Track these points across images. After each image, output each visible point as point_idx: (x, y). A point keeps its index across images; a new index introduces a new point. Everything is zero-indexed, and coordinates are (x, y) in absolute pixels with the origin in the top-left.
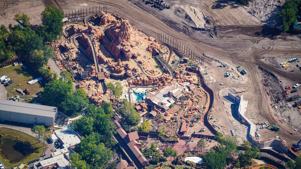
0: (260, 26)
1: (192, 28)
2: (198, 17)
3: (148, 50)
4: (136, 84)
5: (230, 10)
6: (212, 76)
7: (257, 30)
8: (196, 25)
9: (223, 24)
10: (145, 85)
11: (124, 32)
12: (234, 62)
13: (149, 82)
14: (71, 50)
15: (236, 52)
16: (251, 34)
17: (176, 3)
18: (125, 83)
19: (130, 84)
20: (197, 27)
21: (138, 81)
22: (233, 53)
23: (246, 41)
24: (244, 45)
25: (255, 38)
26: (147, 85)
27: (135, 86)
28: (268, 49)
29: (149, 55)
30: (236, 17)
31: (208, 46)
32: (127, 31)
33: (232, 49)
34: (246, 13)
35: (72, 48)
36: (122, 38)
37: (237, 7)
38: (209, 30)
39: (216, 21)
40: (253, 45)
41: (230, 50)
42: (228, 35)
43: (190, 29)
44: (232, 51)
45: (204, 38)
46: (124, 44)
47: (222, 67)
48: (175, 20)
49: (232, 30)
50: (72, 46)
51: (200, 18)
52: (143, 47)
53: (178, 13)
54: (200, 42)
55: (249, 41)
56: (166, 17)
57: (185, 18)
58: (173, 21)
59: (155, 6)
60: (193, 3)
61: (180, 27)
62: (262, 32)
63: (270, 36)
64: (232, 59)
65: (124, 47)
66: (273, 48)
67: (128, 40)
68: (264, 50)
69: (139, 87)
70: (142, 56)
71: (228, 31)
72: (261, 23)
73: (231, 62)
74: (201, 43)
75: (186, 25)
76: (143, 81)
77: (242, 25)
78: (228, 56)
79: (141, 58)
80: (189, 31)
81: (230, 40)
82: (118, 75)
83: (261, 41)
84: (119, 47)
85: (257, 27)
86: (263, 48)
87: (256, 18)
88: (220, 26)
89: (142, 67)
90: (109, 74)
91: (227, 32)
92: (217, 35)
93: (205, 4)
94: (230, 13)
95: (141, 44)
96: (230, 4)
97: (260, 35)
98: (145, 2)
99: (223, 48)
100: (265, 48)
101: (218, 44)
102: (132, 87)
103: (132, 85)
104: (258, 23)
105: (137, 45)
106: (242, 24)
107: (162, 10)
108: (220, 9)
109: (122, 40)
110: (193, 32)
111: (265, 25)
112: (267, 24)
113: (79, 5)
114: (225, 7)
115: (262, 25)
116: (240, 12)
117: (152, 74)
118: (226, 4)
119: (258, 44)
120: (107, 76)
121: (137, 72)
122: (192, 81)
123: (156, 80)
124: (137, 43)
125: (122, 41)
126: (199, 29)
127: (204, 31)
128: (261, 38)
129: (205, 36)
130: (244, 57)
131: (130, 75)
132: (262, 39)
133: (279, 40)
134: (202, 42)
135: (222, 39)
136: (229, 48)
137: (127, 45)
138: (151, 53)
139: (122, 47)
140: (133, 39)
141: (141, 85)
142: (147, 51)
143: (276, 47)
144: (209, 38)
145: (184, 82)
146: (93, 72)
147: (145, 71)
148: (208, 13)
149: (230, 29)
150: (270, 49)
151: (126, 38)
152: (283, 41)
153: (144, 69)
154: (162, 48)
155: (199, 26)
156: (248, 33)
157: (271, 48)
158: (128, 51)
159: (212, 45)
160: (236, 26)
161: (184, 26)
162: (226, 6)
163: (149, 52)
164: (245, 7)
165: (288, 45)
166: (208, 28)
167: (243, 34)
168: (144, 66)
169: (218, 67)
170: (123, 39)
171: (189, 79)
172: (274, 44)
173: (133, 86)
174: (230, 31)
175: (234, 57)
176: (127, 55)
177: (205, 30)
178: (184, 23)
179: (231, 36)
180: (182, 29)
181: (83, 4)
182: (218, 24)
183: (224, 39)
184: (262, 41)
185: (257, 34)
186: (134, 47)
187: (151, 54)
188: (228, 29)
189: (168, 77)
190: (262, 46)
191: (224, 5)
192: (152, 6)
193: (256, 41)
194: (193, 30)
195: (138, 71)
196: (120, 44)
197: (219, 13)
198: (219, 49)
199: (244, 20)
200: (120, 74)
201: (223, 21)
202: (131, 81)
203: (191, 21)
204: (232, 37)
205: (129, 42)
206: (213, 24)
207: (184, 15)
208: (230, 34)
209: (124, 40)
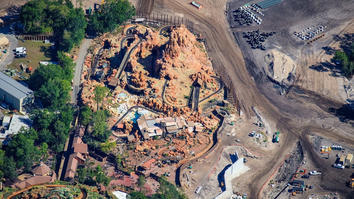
0: (342, 103)
1: (268, 77)
2: (283, 69)
3: (191, 77)
4: (146, 105)
5: (327, 76)
6: (236, 129)
7: (334, 105)
8: (274, 76)
9: (304, 86)
10: (156, 110)
11: (170, 46)
12: (278, 127)
13: (161, 108)
14: (112, 48)
15: (290, 118)
16: (325, 107)
17: (277, 48)
18: (135, 99)
19: (140, 102)
20: (273, 79)
21: (149, 102)
22: (286, 118)
23: (312, 112)
24: (306, 115)
25: (325, 113)
26: (158, 111)
27: (144, 106)
28: (327, 129)
29: (189, 83)
30: (325, 85)
31: (268, 101)
32: (173, 46)
33: (289, 114)
34: (341, 86)
35: (115, 47)
36: (165, 52)
37: (338, 76)
38: (284, 86)
39: (300, 81)
40: (315, 118)
41: (287, 113)
42: (300, 99)
43: (265, 77)
44: (288, 115)
45: (271, 91)
46: (165, 59)
47: (257, 125)
48: (258, 63)
49: (309, 96)
50: (115, 44)
51: (284, 71)
52: (188, 73)
53: (266, 57)
54: (263, 93)
55: (316, 113)
56: (252, 57)
57: (269, 65)
58: (255, 63)
59: (250, 42)
60: (295, 55)
61: (256, 72)
62: (337, 110)
63: (343, 117)
64: (279, 123)
65: (164, 63)
66: (333, 130)
67: (173, 58)
68: (323, 128)
69: (148, 110)
70: (179, 80)
71: (303, 95)
72: (346, 101)
73: (275, 125)
74: (263, 96)
75: (263, 72)
76: (155, 105)
77: (323, 95)
78: (277, 119)
79: (176, 82)
80: (261, 79)
81: (297, 104)
82: (136, 88)
83: (328, 118)
84: (159, 61)
85: (337, 104)
86: (323, 125)
87: (346, 94)
88: (299, 86)
89: (166, 89)
90: (126, 83)
91: (301, 96)
92: (288, 94)
93: (306, 61)
94: (324, 79)
95: (188, 68)
96: (333, 70)
97: (334, 112)
98: (245, 34)
99: (281, 109)
100: (325, 127)
101: (279, 103)
102: (140, 105)
103: (141, 104)
104: (342, 99)
105: (182, 67)
106: (324, 93)
107: (254, 48)
108: (317, 71)
109: (165, 54)
110: (266, 82)
111: (348, 104)
112: (351, 105)
113: (174, 14)
114: (325, 71)
115: (345, 103)
116: (336, 82)
117: (172, 102)
118: (328, 69)
119: (322, 120)
120: (122, 85)
121: (155, 92)
122: (205, 124)
123: (170, 109)
124: (183, 65)
125: (166, 56)
126: (274, 81)
127: (278, 86)
128: (331, 115)
129: (275, 90)
130: (293, 126)
131: (145, 93)
132: (331, 117)
133: (349, 124)
134: (264, 94)
135: (289, 100)
136: (287, 112)
137: (169, 62)
138: (193, 81)
139: (162, 63)
140: (182, 59)
141: (151, 108)
142: (189, 78)
143: (337, 130)
144: (276, 94)
145: (198, 122)
146: (111, 76)
147: (166, 95)
148: (300, 70)
149: (306, 94)
150: (330, 130)
151: (171, 54)
152: (352, 128)
153: (166, 93)
154: (213, 82)
155: (276, 78)
156: (323, 105)
157: (332, 129)
158: (164, 68)
159: (272, 102)
160: (316, 93)
161: (261, 73)
162: (327, 71)
163: (191, 79)
164: (346, 79)
165: (353, 133)
166: (283, 84)
167: (316, 104)
168: (169, 90)
169: (254, 124)
170: (167, 54)
171: (204, 121)
172: (339, 126)
173: (142, 106)
174: (306, 96)
175: (283, 122)
176: (160, 73)
177: (280, 85)
178: (263, 69)
179: (302, 100)
180: (256, 74)
181: (179, 15)
182: (299, 84)
183: (291, 101)
184: (330, 119)
185: (331, 110)
186: (175, 67)
187: (192, 83)
188: (304, 93)
189: (187, 111)
190: (323, 123)
191: (326, 69)
192: (247, 41)
193: (323, 117)
194: (267, 80)
195: (157, 92)
196: (162, 58)
197: (311, 75)
198: (276, 108)
199: (331, 91)
200: (138, 89)
201: (308, 83)
202: (142, 100)
203: (271, 70)
204: (302, 102)
205: (173, 60)
206: (293, 82)
207: (271, 61)
208: (303, 98)
209: (168, 56)
